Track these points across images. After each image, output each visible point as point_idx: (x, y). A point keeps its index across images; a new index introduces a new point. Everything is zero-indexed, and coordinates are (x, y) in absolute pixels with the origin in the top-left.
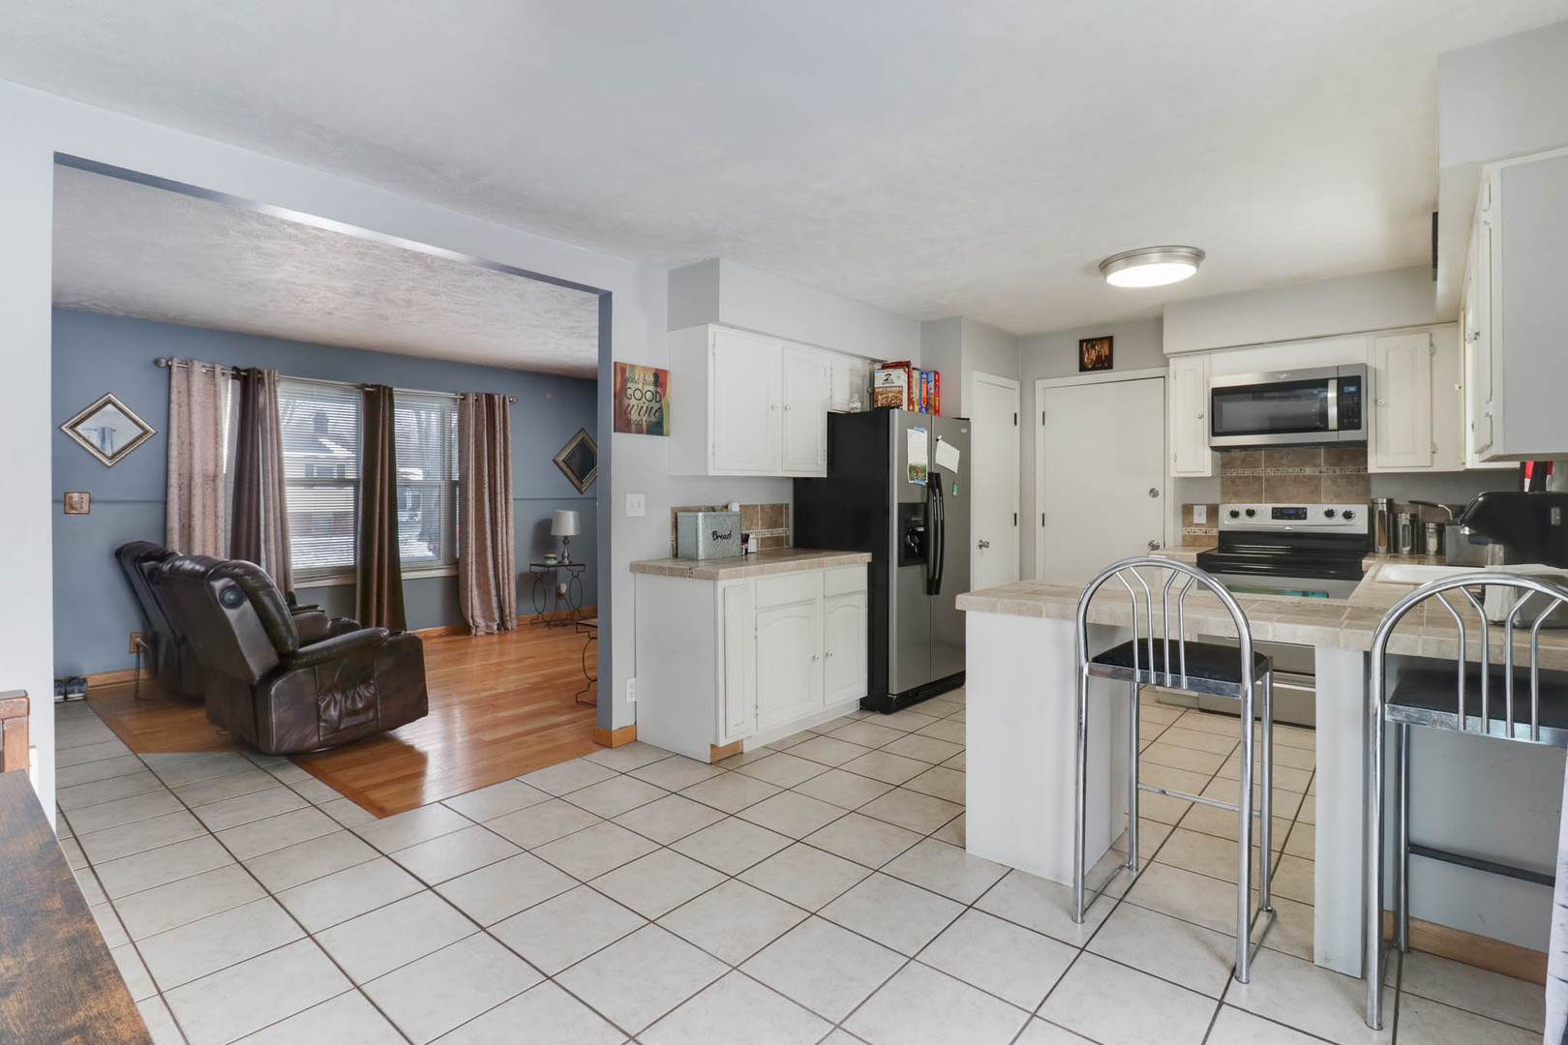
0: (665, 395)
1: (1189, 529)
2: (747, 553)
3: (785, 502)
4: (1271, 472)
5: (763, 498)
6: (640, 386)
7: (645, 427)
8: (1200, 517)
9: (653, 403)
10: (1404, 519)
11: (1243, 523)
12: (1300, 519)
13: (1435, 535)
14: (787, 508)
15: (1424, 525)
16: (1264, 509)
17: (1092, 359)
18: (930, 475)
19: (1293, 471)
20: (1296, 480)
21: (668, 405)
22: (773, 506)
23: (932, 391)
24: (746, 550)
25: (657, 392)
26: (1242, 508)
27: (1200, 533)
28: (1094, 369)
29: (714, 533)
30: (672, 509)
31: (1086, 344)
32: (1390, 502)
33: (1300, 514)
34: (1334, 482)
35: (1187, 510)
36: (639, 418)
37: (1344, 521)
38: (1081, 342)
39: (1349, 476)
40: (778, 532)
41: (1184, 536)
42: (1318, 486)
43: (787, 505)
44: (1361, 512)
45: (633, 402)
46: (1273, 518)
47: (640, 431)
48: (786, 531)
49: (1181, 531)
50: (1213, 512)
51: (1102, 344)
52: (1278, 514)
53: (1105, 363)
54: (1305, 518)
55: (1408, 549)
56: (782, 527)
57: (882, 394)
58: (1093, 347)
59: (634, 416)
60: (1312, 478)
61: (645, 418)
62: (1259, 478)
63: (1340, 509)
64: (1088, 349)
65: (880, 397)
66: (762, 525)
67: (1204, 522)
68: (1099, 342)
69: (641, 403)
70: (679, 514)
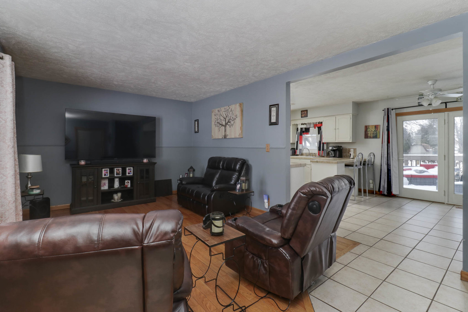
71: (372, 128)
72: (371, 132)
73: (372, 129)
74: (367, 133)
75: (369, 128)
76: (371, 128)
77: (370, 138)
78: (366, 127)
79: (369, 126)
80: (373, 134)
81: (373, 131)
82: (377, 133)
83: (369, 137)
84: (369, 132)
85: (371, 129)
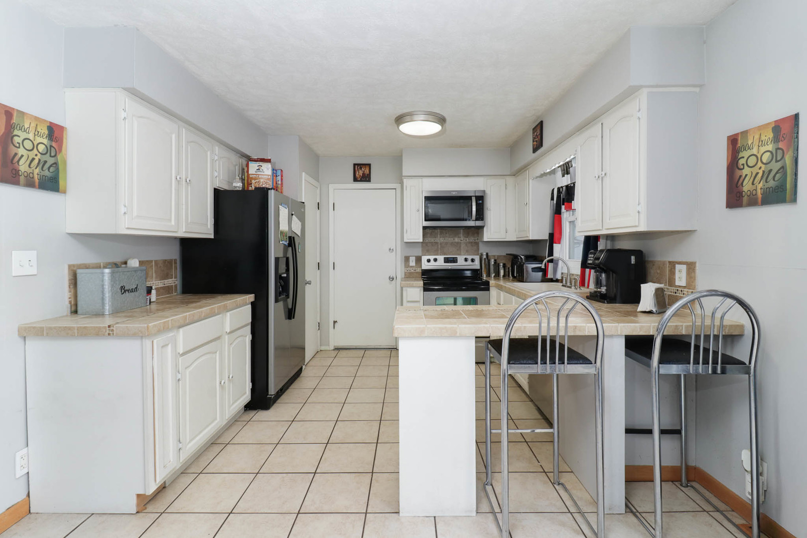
0: (60, 150)
1: (407, 269)
2: (150, 302)
3: (174, 258)
4: (442, 240)
5: (158, 254)
6: (31, 136)
7: (37, 181)
8: (412, 262)
9: (46, 157)
10: (492, 262)
11: (432, 266)
12: (455, 263)
13: (503, 269)
14: (176, 263)
15: (499, 264)
16: (441, 258)
17: (360, 176)
18: (290, 238)
19: (450, 240)
20: (452, 244)
21: (65, 163)
22: (165, 261)
23: (280, 182)
24: (150, 299)
25: (51, 146)
26: (432, 258)
27: (412, 271)
28: (361, 181)
29: (122, 288)
30: (70, 266)
31: (357, 166)
32: (487, 254)
33: (454, 260)
34: (466, 245)
35: (407, 259)
36: (29, 171)
37: (471, 263)
38: (355, 165)
39: (472, 242)
40: (169, 282)
41: (405, 273)
42: (460, 247)
43: (175, 260)
44: (477, 258)
45: (21, 151)
46: (445, 262)
47: (30, 184)
48: (175, 281)
49: (404, 270)
50: (419, 260)
51: (365, 167)
52: (447, 260)
53: (366, 178)
54: (457, 262)
55: (494, 275)
56: (172, 278)
57: (255, 179)
58: (361, 168)
59: (23, 167)
60: (458, 243)
61: (37, 171)
62: (437, 243)
63: (470, 257)
64: (358, 169)
65: (253, 181)
66: (156, 278)
67: (414, 265)
68: (364, 166)
69: (32, 155)
70: (79, 271)
71: (761, 143)
72: (755, 170)
73: (763, 149)
74: (738, 173)
75: (746, 148)
76: (756, 143)
77: (753, 202)
78: (735, 144)
79: (745, 133)
80: (766, 175)
81: (766, 158)
82: (783, 168)
83: (745, 199)
84: (746, 171)
85: (755, 151)
